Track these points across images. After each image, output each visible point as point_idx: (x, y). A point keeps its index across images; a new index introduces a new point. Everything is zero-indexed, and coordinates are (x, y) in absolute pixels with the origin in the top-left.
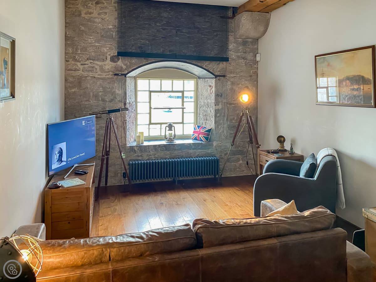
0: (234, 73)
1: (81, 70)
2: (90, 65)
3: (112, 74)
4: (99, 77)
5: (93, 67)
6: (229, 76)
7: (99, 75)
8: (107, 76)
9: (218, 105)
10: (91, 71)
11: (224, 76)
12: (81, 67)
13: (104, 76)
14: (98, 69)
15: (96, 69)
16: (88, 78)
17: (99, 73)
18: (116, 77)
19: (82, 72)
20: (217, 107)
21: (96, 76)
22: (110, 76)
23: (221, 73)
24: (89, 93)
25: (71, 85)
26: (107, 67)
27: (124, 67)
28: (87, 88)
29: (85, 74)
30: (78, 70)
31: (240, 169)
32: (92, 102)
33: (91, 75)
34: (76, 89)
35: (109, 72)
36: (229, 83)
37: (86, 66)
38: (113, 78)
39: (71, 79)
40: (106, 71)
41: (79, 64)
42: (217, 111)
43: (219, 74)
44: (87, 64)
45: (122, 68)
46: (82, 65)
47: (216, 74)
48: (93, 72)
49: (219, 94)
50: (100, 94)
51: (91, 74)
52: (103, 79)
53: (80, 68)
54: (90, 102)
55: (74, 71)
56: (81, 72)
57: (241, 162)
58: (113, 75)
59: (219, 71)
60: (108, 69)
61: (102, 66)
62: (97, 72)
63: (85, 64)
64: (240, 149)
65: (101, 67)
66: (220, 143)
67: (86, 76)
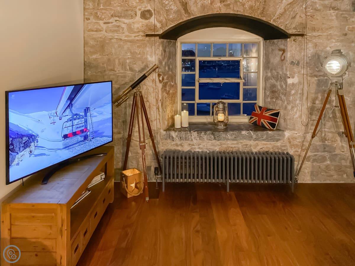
0: (318, 31)
1: (104, 31)
2: (115, 23)
3: (143, 34)
4: (126, 38)
5: (118, 26)
6: (310, 35)
7: (126, 36)
8: (137, 38)
9: (293, 77)
10: (116, 31)
11: (302, 35)
12: (105, 26)
13: (133, 38)
14: (125, 29)
15: (123, 29)
16: (113, 41)
17: (127, 33)
18: (147, 38)
19: (105, 34)
20: (291, 81)
21: (123, 38)
22: (140, 38)
23: (299, 30)
24: (114, 60)
25: (92, 50)
26: (136, 26)
27: (158, 25)
28: (111, 54)
29: (109, 35)
30: (101, 31)
31: (326, 172)
32: (117, 72)
33: (116, 37)
34: (98, 55)
35: (139, 32)
36: (310, 45)
37: (110, 25)
38: (144, 40)
39: (92, 42)
40: (135, 30)
41: (101, 22)
42: (291, 87)
43: (295, 32)
44: (112, 23)
45: (155, 26)
46: (105, 23)
47: (290, 32)
48: (118, 32)
49: (295, 61)
50: (128, 61)
51: (116, 35)
52: (131, 41)
53: (102, 28)
54: (115, 71)
55: (96, 31)
56: (104, 32)
57: (328, 162)
58: (144, 36)
59: (294, 28)
60: (138, 28)
61: (131, 24)
62: (123, 33)
63: (109, 23)
64: (327, 144)
65: (129, 26)
66: (296, 134)
67: (111, 37)
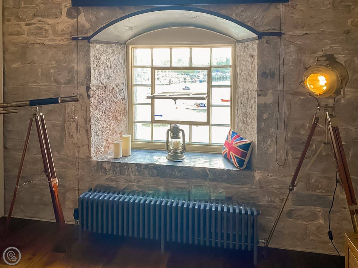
1: (26, 34)
2: (38, 25)
3: (69, 38)
4: (50, 43)
5: (41, 28)
8: (62, 42)
9: (265, 95)
10: (39, 34)
11: (279, 34)
12: (26, 28)
13: (58, 42)
14: (50, 32)
15: (47, 31)
16: (35, 46)
17: (51, 37)
18: (74, 42)
19: (27, 37)
20: (263, 100)
21: (47, 42)
22: (65, 42)
23: (273, 28)
24: (37, 71)
25: (12, 58)
26: (60, 27)
27: (88, 25)
28: (33, 62)
29: (31, 39)
30: (22, 34)
33: (39, 42)
34: (19, 63)
35: (64, 34)
36: (292, 48)
37: (32, 27)
38: (71, 45)
39: (12, 48)
40: (60, 33)
41: (22, 24)
42: (262, 109)
43: (269, 30)
44: (34, 24)
45: (84, 26)
46: (26, 25)
47: (261, 30)
48: (42, 36)
50: (52, 71)
51: (39, 40)
52: (56, 47)
53: (24, 31)
55: (17, 35)
57: (321, 221)
59: (267, 24)
60: (62, 30)
61: (55, 26)
62: (47, 37)
63: (31, 24)
66: (271, 176)
67: (33, 42)
